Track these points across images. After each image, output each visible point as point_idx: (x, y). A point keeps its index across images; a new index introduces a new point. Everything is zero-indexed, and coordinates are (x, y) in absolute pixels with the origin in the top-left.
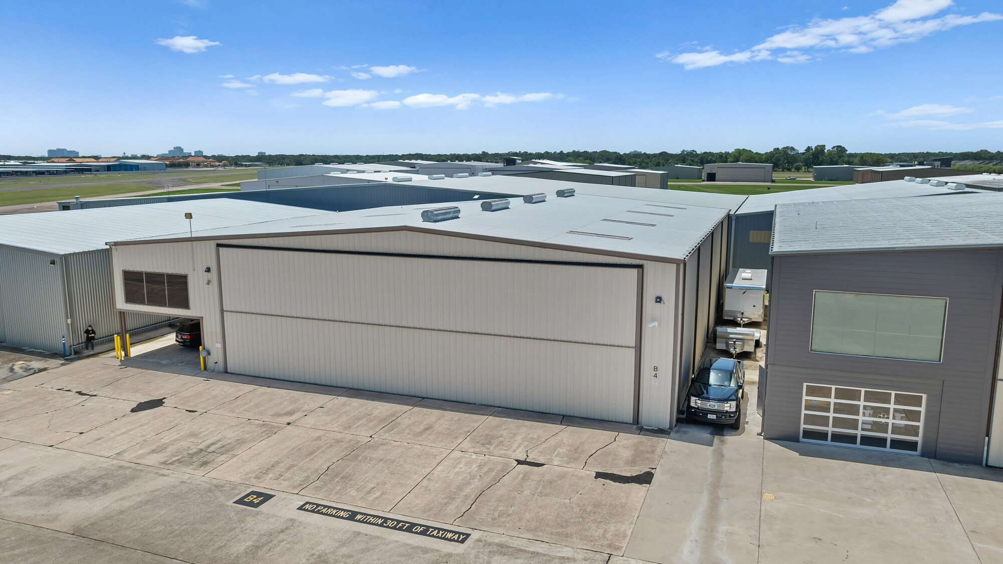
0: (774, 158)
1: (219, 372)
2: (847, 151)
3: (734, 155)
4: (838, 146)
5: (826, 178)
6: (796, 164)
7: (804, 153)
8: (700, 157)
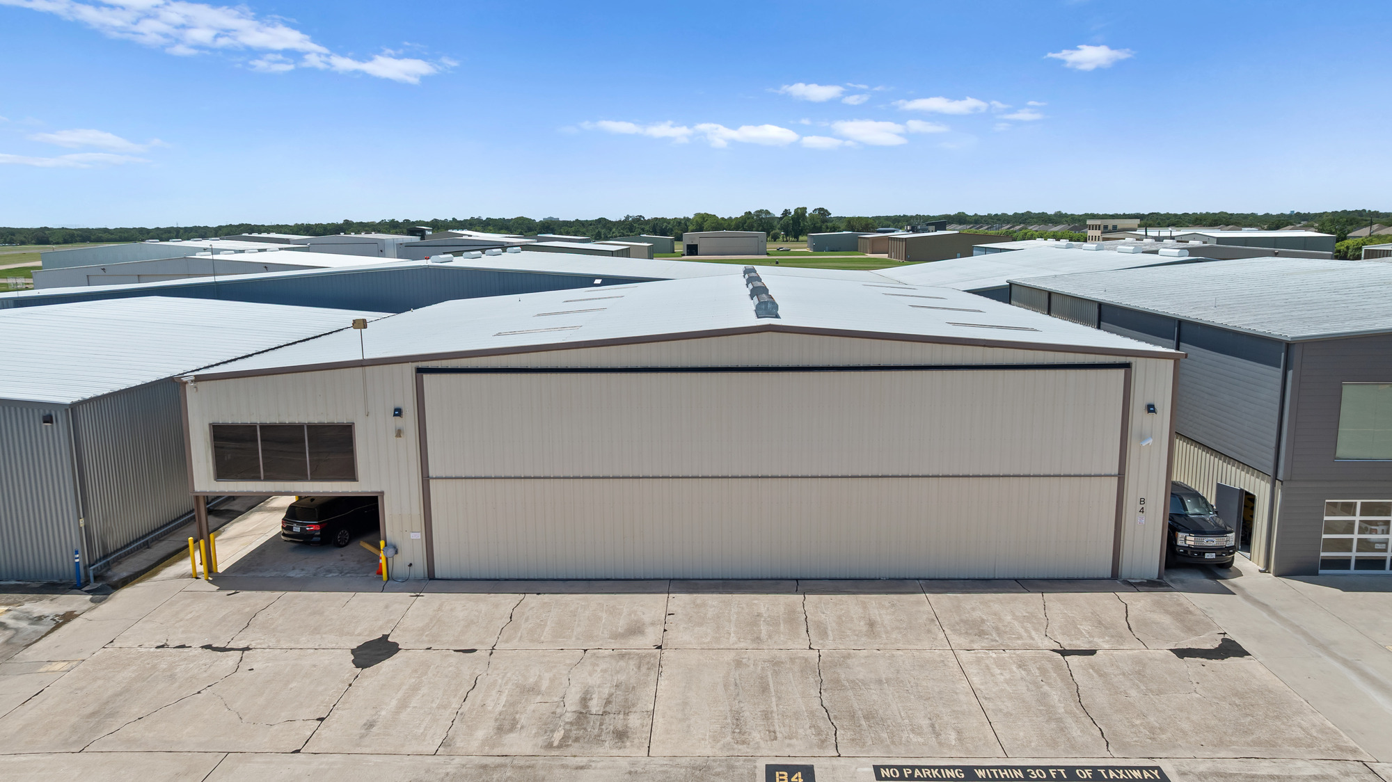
0: (747, 224)
1: (418, 580)
2: (830, 214)
3: (697, 221)
4: (820, 208)
5: (827, 248)
6: (774, 232)
7: (781, 218)
8: (651, 224)
